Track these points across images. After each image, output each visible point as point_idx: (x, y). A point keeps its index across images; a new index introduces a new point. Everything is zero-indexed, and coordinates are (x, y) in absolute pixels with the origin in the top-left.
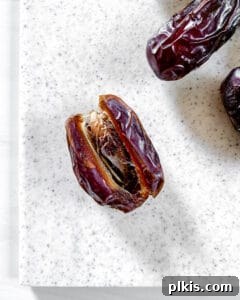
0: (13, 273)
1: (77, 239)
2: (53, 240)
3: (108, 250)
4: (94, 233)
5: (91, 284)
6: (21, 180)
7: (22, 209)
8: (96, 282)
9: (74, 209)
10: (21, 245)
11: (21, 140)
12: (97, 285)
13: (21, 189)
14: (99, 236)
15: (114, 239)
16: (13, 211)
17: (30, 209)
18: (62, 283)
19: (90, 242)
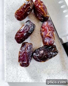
0: (3, 79)
1: (18, 72)
2: (12, 72)
3: (24, 74)
4: (21, 70)
5: (20, 82)
6: (5, 59)
7: (5, 65)
8: (22, 81)
9: (17, 65)
11: (5, 50)
12: (22, 82)
13: (5, 61)
14: (22, 71)
15: (25, 72)
16: (3, 65)
17: (7, 65)
18: (14, 81)
19: (20, 72)
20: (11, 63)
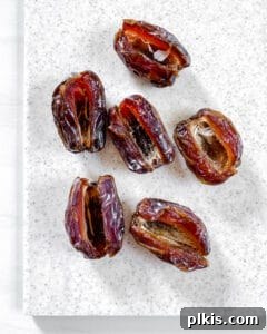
2: (50, 280)
4: (80, 275)
6: (25, 235)
9: (65, 257)
10: (25, 284)
11: (25, 205)
14: (85, 277)
15: (95, 280)
19: (78, 282)
20: (45, 252)
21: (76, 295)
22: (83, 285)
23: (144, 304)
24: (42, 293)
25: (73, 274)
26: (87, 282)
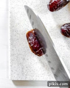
1: (23, 69)
2: (17, 69)
13: (9, 56)
20: (16, 60)
21: (26, 73)
22: (28, 70)
23: (48, 77)
24: (15, 73)
25: (25, 67)
26: (29, 70)
